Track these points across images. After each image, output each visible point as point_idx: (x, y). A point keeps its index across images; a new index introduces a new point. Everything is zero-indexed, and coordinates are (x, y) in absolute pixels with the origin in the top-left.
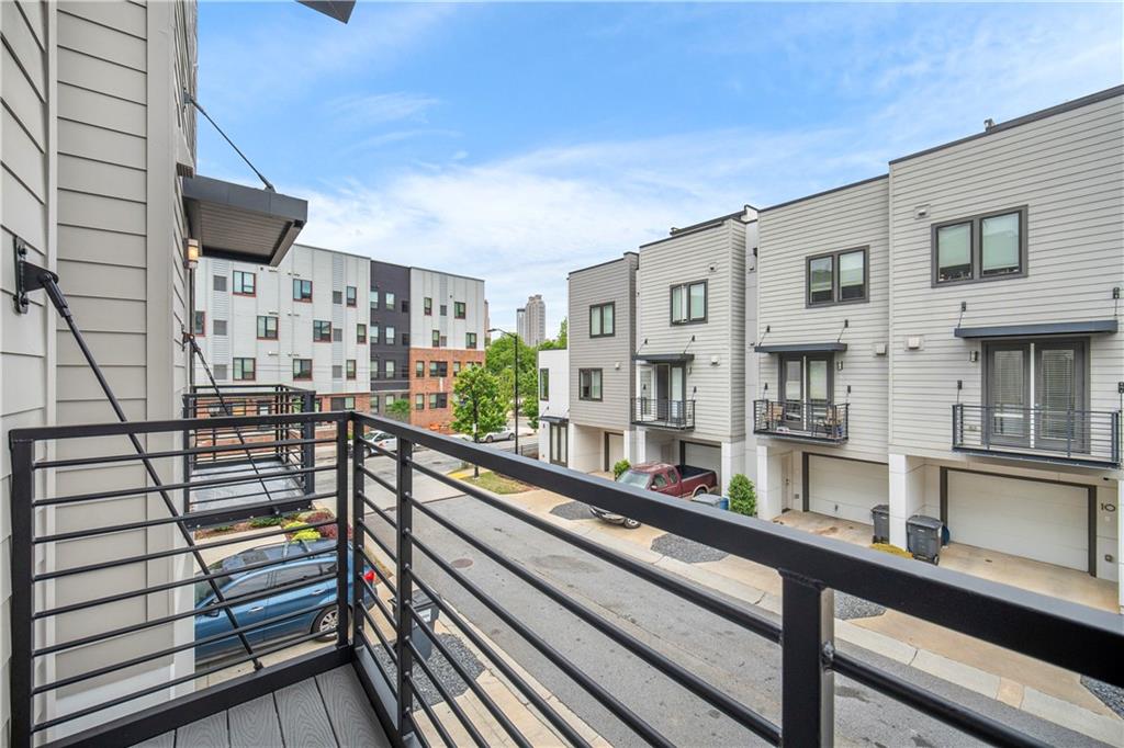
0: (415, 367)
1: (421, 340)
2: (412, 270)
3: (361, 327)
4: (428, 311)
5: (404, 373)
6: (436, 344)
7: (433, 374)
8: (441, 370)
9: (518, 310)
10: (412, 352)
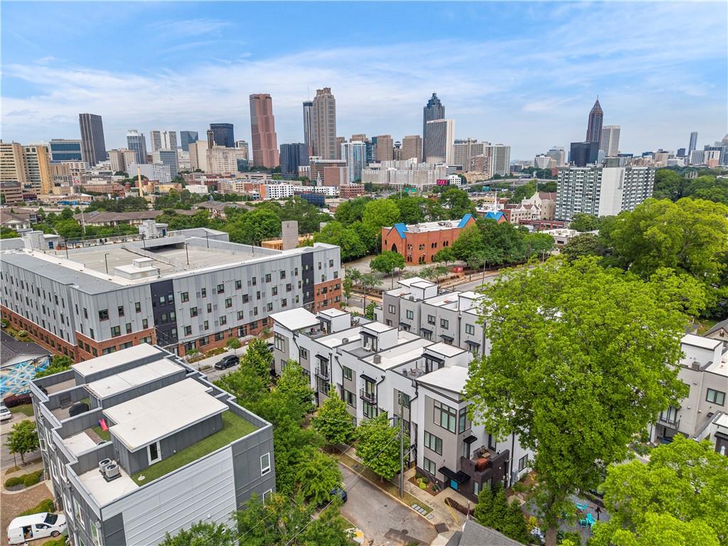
0: (316, 292)
1: (318, 281)
2: (314, 254)
3: (300, 282)
4: (320, 268)
5: (312, 295)
6: (323, 280)
7: (323, 293)
8: (325, 291)
9: (305, 104)
10: (315, 286)
